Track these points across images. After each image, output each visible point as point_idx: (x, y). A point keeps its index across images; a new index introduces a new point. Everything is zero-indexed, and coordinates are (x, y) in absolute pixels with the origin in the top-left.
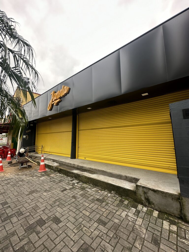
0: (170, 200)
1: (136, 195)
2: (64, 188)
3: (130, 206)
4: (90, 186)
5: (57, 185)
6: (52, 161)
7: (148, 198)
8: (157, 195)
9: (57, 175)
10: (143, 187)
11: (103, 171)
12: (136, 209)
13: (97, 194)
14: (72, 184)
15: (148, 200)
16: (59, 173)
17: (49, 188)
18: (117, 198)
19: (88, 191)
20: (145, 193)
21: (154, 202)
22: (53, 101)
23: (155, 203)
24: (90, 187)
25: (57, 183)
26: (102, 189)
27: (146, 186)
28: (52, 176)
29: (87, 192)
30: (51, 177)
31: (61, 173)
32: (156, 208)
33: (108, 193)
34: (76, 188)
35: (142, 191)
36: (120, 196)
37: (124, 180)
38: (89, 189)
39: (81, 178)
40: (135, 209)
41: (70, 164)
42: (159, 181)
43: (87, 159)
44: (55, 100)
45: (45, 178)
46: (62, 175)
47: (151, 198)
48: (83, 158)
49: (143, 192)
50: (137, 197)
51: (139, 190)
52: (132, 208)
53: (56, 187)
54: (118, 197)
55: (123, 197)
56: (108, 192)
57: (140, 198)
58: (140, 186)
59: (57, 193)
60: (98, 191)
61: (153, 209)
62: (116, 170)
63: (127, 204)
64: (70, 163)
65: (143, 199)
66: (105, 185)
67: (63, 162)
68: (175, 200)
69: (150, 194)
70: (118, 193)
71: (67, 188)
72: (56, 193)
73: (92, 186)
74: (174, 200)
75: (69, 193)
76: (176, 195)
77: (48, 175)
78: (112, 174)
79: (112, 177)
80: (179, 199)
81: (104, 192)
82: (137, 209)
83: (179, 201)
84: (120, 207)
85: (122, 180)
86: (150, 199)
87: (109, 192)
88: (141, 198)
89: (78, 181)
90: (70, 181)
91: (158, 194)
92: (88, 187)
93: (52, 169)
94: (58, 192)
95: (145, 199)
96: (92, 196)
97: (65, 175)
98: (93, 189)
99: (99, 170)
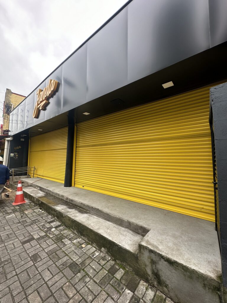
0: (199, 287)
1: (137, 263)
2: (32, 236)
3: (124, 284)
4: (74, 233)
5: (24, 229)
6: (38, 188)
7: (157, 272)
8: (174, 271)
9: (35, 211)
10: (151, 251)
11: (98, 209)
12: (134, 292)
13: (76, 251)
14: (48, 228)
15: (157, 275)
16: (40, 209)
17: (7, 235)
18: (108, 261)
19: (65, 244)
20: (153, 262)
21: (168, 282)
22: (39, 104)
23: (170, 286)
24: (73, 236)
25: (27, 226)
26: (88, 242)
27: (155, 250)
28: (26, 213)
29: (61, 246)
30: (25, 215)
31: (42, 208)
32: (172, 294)
33: (96, 250)
34: (49, 237)
35: (148, 258)
36: (114, 259)
37: (126, 228)
38: (70, 239)
39: (64, 220)
40: (131, 294)
41: (58, 195)
42: (182, 238)
43: (85, 188)
44: (41, 102)
45: (14, 216)
46: (43, 212)
47: (163, 275)
48: (81, 187)
49: (150, 260)
50: (139, 266)
51: (143, 254)
52: (126, 290)
53: (19, 234)
54: (110, 260)
55: (118, 262)
56: (96, 247)
57: (144, 270)
58: (146, 248)
59: (13, 246)
60: (82, 244)
61: (164, 296)
62: (118, 209)
63: (119, 279)
64: (58, 193)
65: (149, 272)
66: (93, 236)
67: (50, 191)
68: (210, 290)
69: (162, 266)
70: (110, 253)
71: (36, 237)
72: (10, 246)
73: (77, 233)
74: (207, 289)
75: (32, 247)
76: (212, 279)
77: (22, 211)
78: (110, 215)
79: (108, 220)
80: (219, 289)
81: (91, 246)
82: (136, 293)
83: (217, 293)
84: (104, 285)
85: (123, 227)
86: (160, 275)
87: (98, 248)
88: (146, 270)
89: (60, 224)
90: (48, 223)
91: (176, 269)
92: (69, 236)
93: (33, 202)
94: (15, 244)
95: (153, 273)
96: (67, 255)
97: (47, 211)
98: (75, 241)
99: (92, 207)
